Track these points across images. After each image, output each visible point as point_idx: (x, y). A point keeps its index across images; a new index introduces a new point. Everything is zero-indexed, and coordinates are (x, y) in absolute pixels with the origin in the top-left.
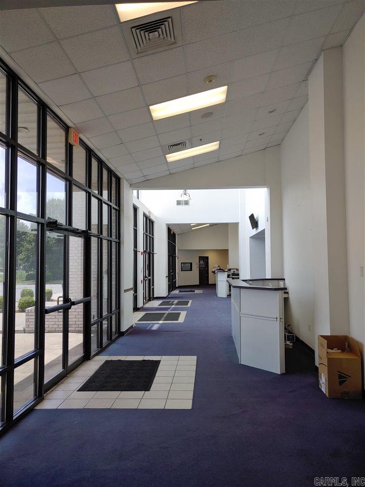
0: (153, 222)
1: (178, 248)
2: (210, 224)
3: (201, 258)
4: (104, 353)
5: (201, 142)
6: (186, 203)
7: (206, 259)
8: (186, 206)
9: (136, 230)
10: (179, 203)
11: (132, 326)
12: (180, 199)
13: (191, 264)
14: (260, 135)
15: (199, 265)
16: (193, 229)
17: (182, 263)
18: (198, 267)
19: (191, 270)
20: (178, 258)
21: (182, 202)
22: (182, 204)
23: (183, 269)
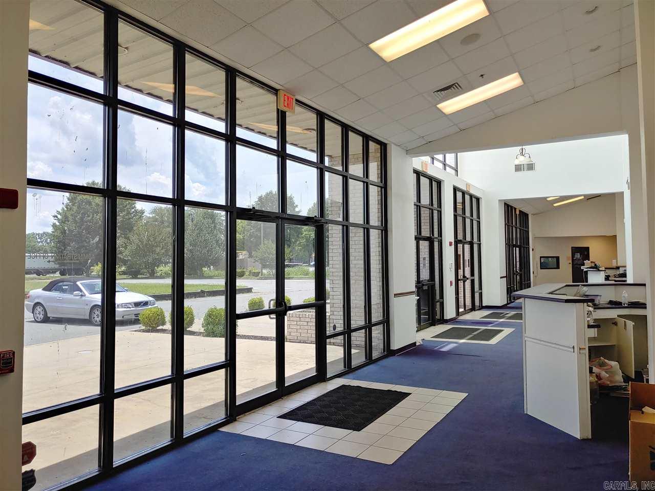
0: (478, 199)
1: (533, 235)
2: (585, 196)
3: (575, 250)
4: (351, 375)
5: (484, 79)
6: (531, 167)
7: (584, 253)
8: (530, 172)
9: (441, 212)
10: (518, 168)
11: (415, 344)
12: (517, 162)
13: (558, 258)
14: (592, 50)
15: (573, 260)
16: (555, 205)
17: (541, 257)
18: (570, 263)
19: (558, 267)
20: (533, 250)
21: (524, 167)
22: (524, 168)
23: (544, 266)
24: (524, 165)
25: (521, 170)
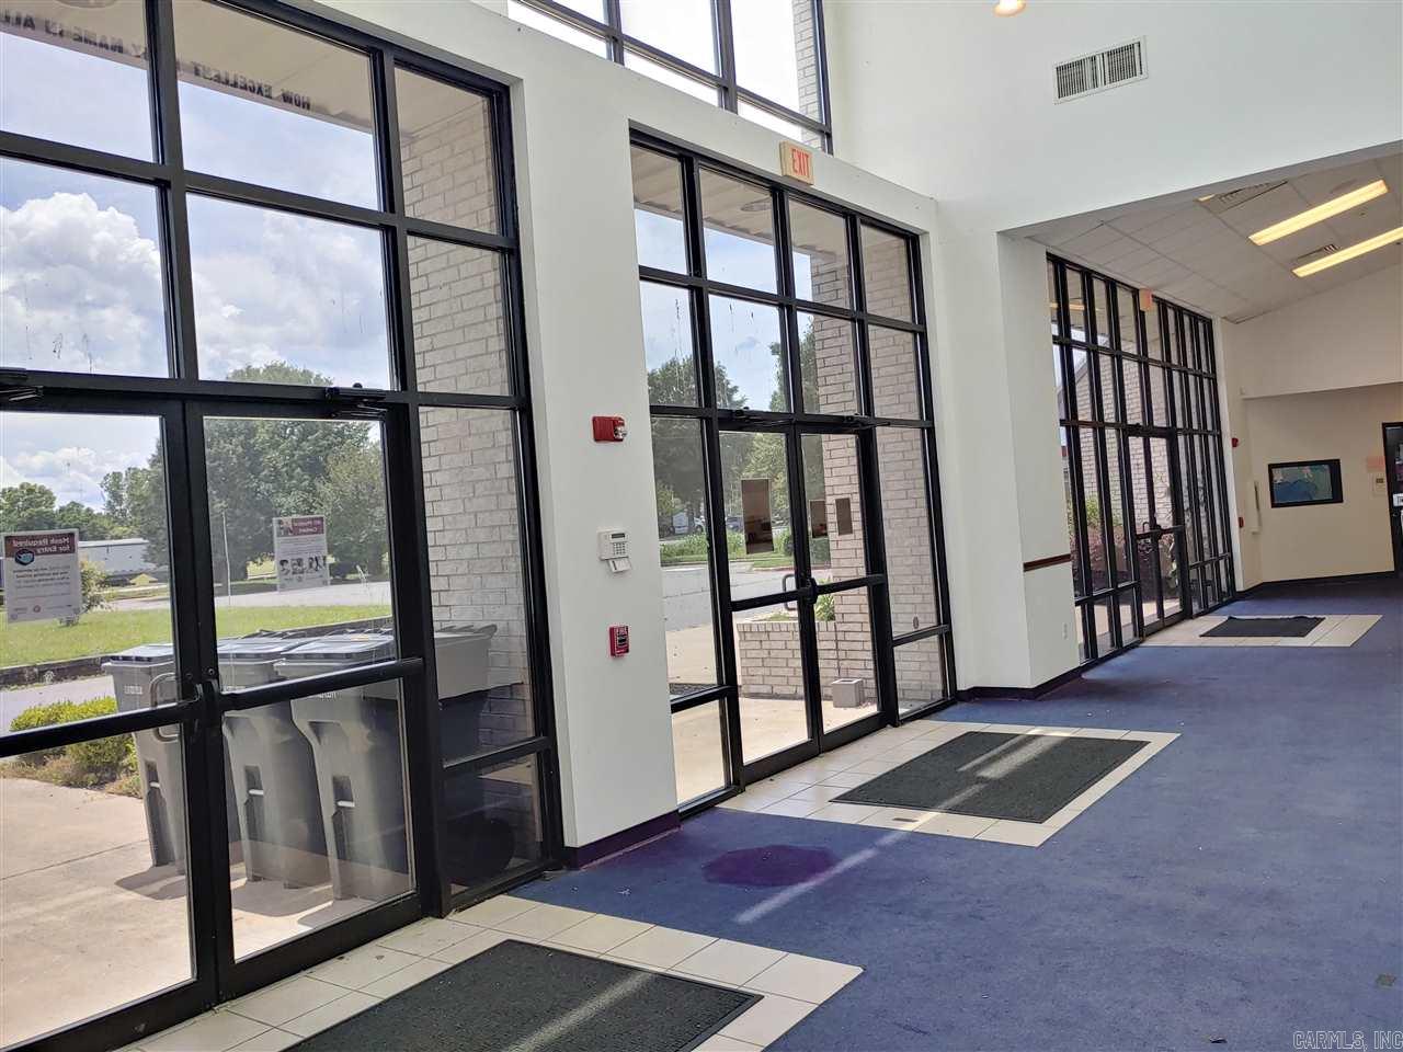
3: (1397, 434)
8: (1126, 87)
10: (1070, 79)
13: (1334, 466)
16: (1304, 271)
17: (1271, 467)
18: (1380, 481)
19: (1337, 497)
20: (1235, 442)
21: (1094, 69)
22: (1095, 78)
23: (1283, 496)
24: (1093, 59)
25: (1081, 86)
